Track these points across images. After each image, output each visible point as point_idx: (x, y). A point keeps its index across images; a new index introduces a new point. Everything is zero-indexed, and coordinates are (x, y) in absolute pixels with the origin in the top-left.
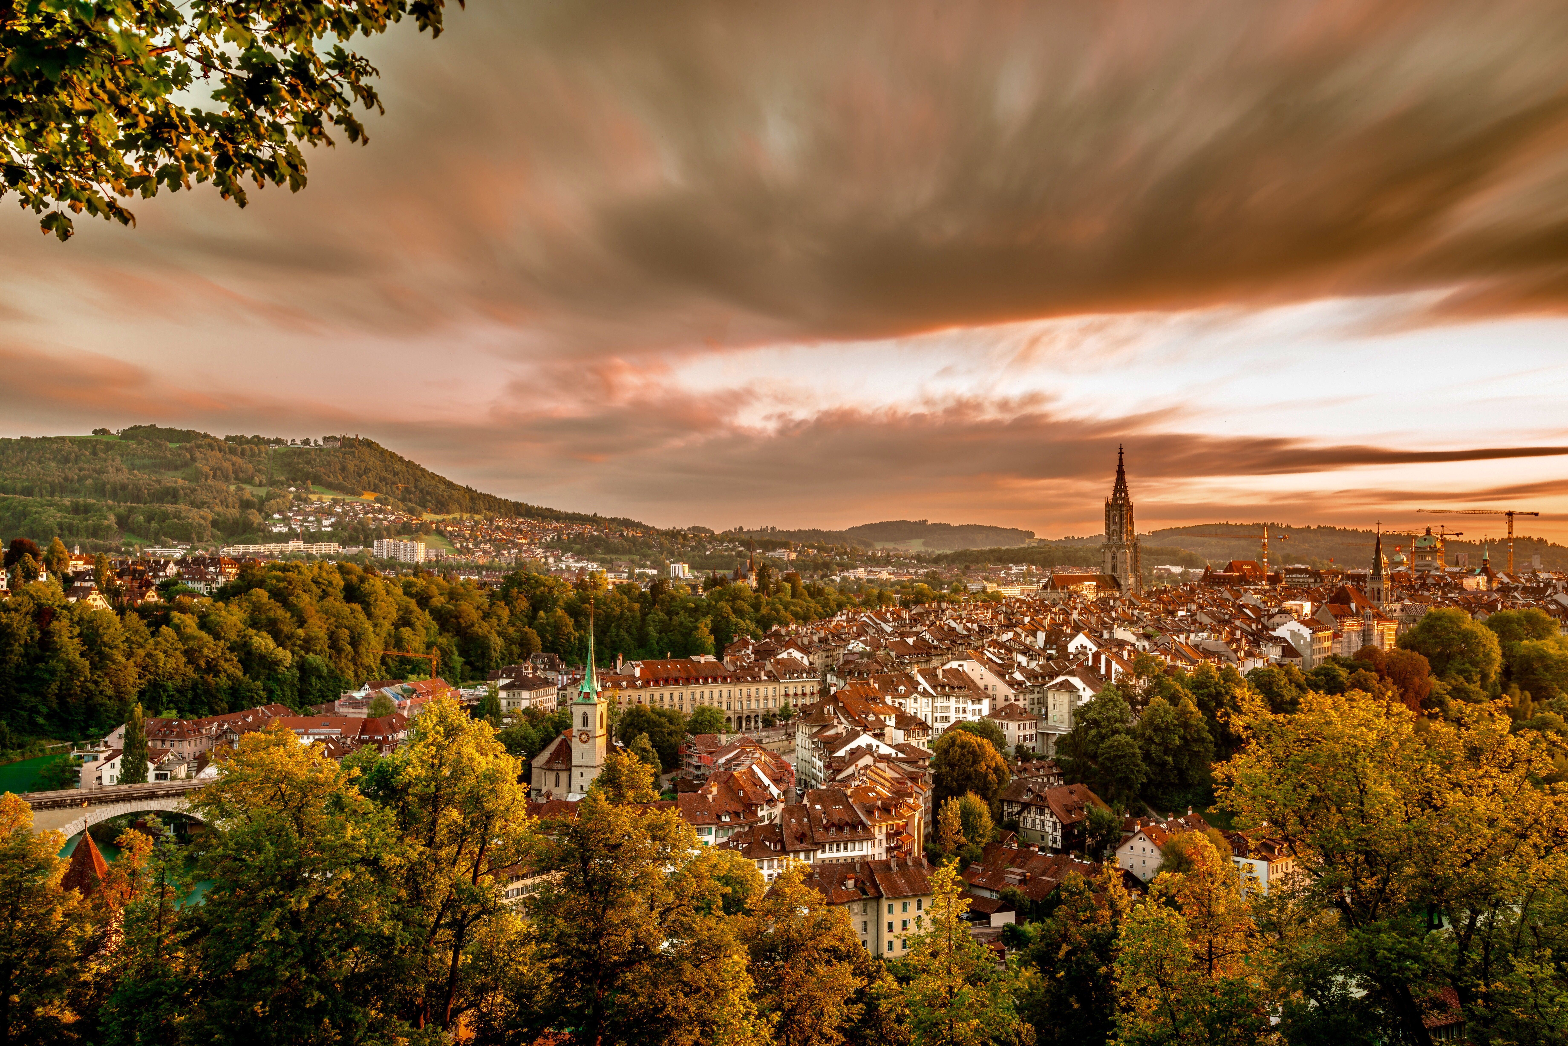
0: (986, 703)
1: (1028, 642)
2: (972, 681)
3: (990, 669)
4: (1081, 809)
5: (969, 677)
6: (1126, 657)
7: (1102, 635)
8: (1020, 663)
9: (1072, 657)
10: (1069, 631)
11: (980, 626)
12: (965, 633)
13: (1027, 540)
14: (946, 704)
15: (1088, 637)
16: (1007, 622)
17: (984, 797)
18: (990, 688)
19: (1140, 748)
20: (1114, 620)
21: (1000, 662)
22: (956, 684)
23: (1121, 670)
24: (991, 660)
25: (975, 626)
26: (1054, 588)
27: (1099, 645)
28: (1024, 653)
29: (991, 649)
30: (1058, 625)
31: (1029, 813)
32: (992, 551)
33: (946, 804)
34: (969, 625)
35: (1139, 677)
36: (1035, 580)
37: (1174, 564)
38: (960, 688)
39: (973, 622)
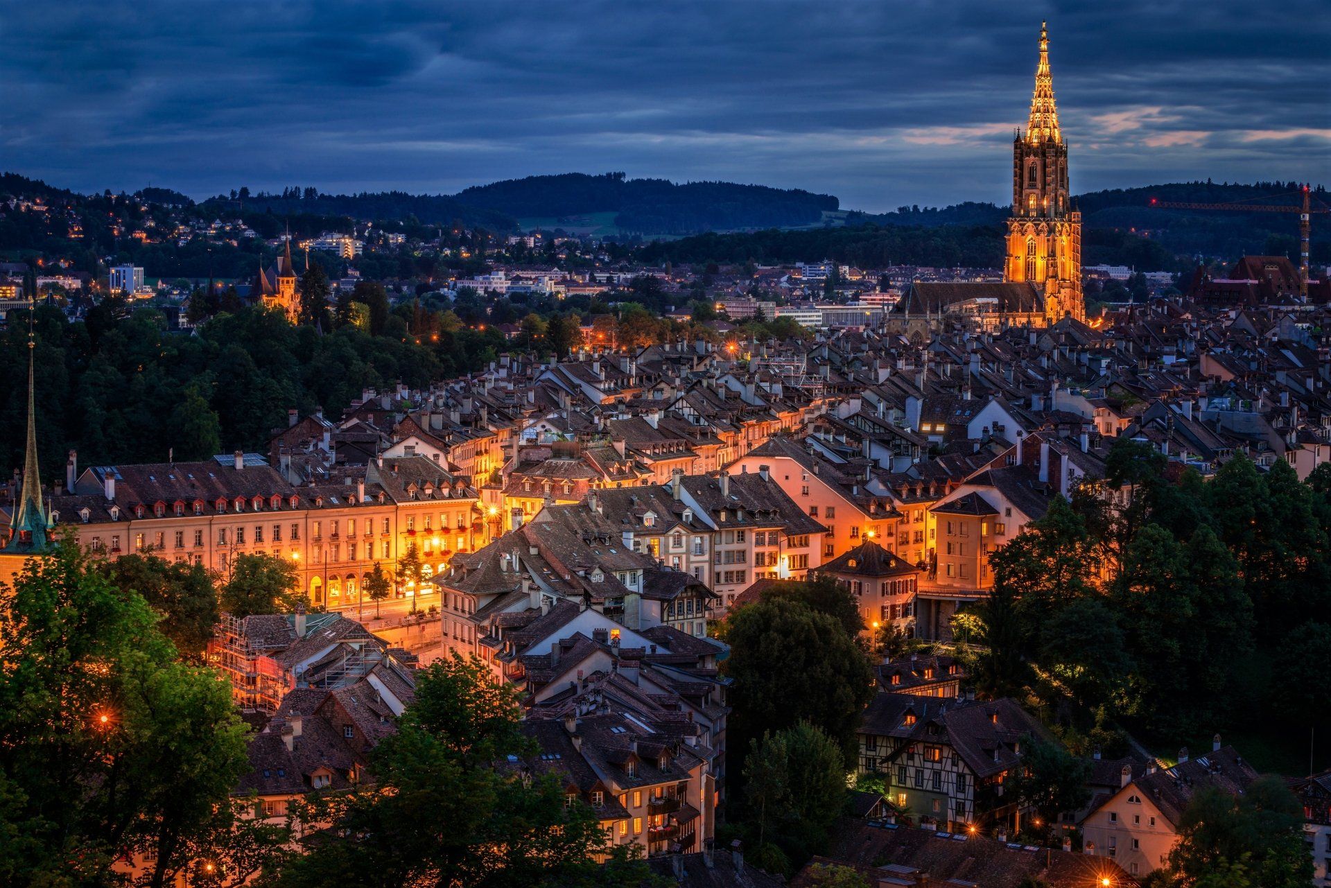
0: (816, 540)
1: (891, 419)
2: (788, 500)
3: (820, 475)
4: (1011, 746)
5: (781, 491)
6: (1086, 446)
7: (1028, 405)
8: (876, 462)
9: (977, 447)
10: (968, 396)
11: (786, 389)
12: (759, 402)
13: (825, 214)
14: (736, 546)
15: (1007, 409)
16: (838, 380)
17: (830, 731)
18: (822, 513)
19: (1120, 624)
20: (1046, 373)
21: (837, 460)
22: (757, 506)
23: (1079, 473)
24: (822, 456)
25: (778, 388)
26: (917, 310)
27: (1028, 425)
28: (884, 443)
29: (821, 436)
30: (945, 385)
31: (911, 757)
32: (759, 236)
33: (760, 746)
34: (766, 385)
35: (1116, 485)
36: (849, 293)
37: (1115, 263)
38: (765, 514)
39: (773, 379)
